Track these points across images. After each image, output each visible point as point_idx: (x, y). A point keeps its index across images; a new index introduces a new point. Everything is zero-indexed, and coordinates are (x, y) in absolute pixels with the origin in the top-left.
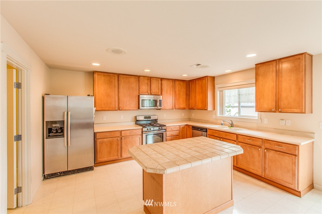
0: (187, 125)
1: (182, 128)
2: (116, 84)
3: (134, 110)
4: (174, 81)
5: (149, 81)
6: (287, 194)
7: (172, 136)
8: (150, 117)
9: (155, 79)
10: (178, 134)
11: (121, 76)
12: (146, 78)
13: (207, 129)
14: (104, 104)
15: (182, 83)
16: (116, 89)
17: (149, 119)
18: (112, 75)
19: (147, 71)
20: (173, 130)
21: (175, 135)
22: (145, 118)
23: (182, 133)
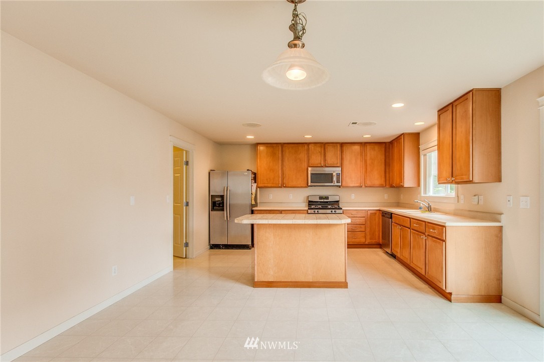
0: (379, 210)
1: (370, 215)
2: (280, 155)
3: (302, 187)
4: (364, 144)
5: (323, 149)
6: (439, 298)
7: (354, 224)
8: (327, 198)
9: (331, 144)
10: (364, 223)
11: (285, 145)
12: (319, 145)
13: (392, 214)
14: (267, 180)
15: (377, 147)
16: (280, 162)
17: (325, 200)
18: (275, 145)
19: (308, 137)
20: (355, 216)
21: (358, 223)
22: (321, 198)
23: (370, 222)
